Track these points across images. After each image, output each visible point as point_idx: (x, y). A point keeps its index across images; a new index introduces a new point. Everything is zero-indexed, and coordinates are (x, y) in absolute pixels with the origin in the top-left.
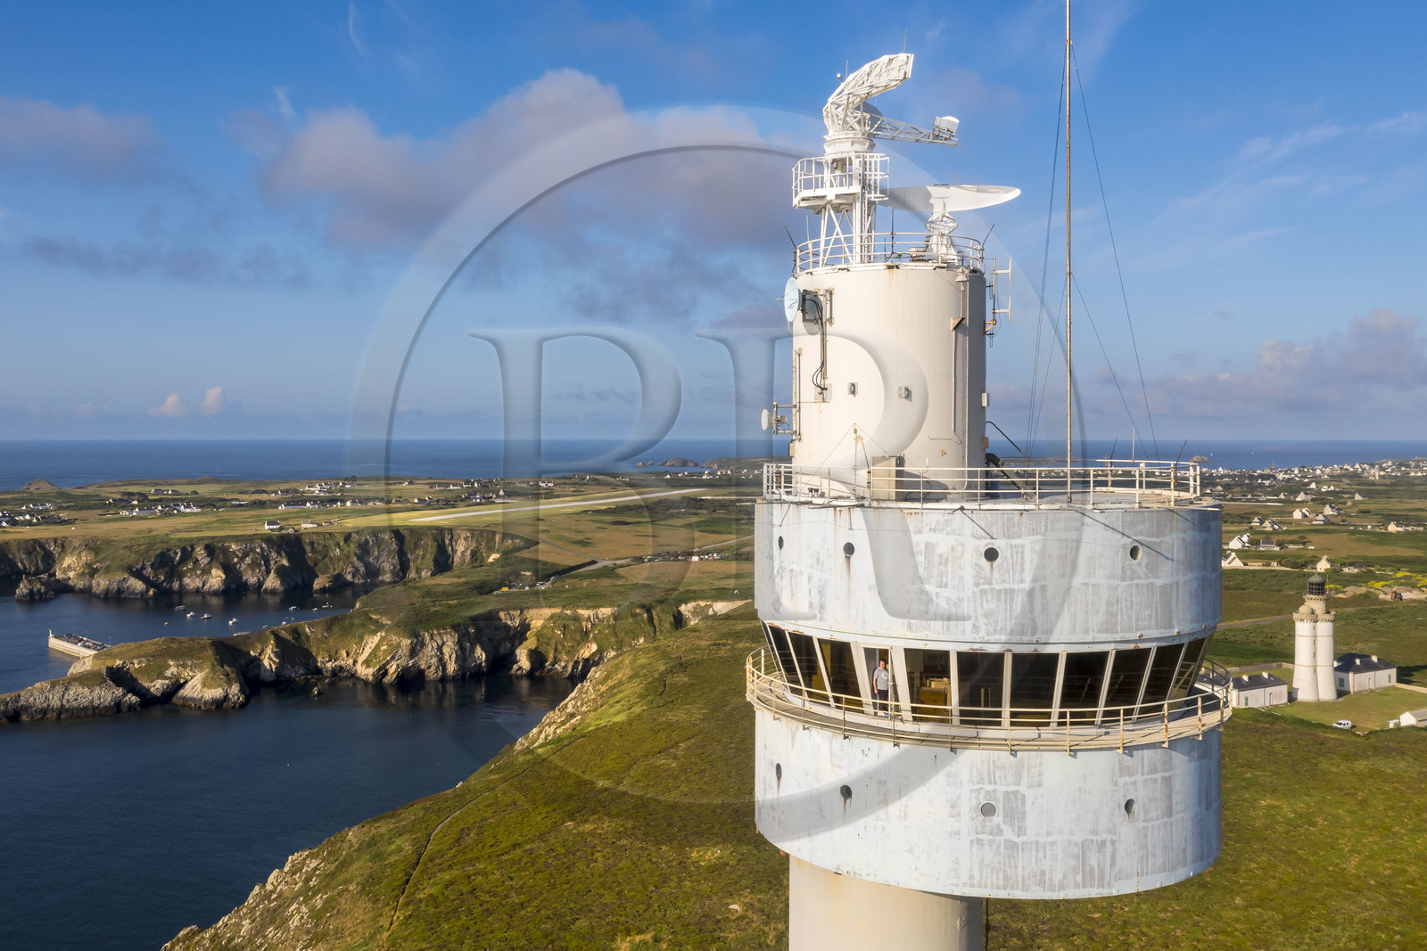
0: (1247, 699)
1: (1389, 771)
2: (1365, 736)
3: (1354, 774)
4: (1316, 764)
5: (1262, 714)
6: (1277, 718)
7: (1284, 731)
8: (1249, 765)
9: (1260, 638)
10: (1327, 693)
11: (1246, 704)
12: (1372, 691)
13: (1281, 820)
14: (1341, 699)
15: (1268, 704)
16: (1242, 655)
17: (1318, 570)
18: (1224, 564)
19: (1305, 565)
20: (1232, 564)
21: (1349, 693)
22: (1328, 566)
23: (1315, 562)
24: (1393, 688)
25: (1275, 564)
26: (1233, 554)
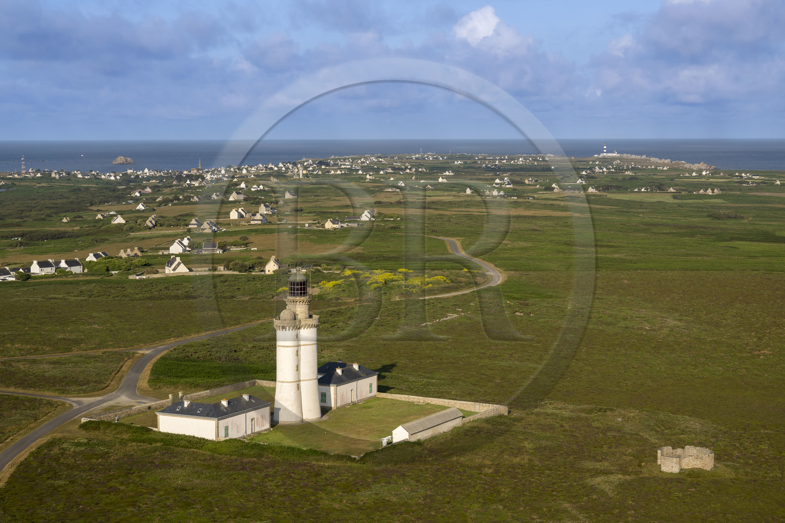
0: (227, 429)
1: (395, 499)
2: (362, 459)
3: (360, 509)
4: (316, 502)
5: (246, 446)
7: (273, 464)
10: (311, 412)
11: (227, 435)
12: (354, 404)
14: (325, 418)
15: (249, 432)
16: (209, 375)
17: (267, 273)
18: (168, 271)
19: (252, 268)
20: (178, 271)
21: (330, 408)
22: (276, 267)
23: (263, 263)
24: (375, 398)
25: (222, 268)
26: (178, 259)
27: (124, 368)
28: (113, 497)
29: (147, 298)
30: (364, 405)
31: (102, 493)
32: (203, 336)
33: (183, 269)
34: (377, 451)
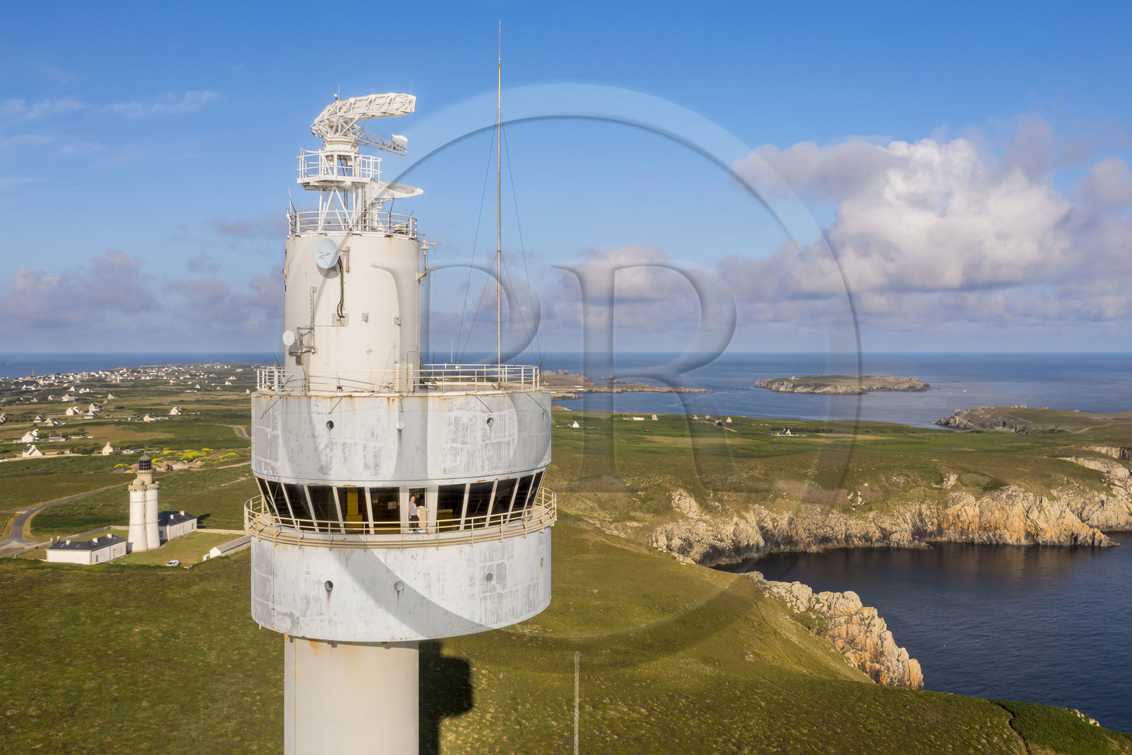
0: (97, 557)
2: (191, 568)
3: (192, 597)
4: (163, 595)
5: (111, 566)
6: (124, 567)
7: (132, 576)
8: (115, 605)
9: (83, 510)
10: (153, 543)
11: (98, 560)
12: (182, 537)
13: (154, 639)
14: (163, 546)
15: (113, 558)
16: (75, 525)
17: (104, 454)
18: (25, 455)
19: (92, 451)
20: (32, 455)
21: (167, 540)
22: (111, 450)
23: (100, 448)
24: (195, 533)
25: (68, 452)
26: (33, 447)
27: (9, 524)
28: (23, 603)
29: (14, 476)
30: (190, 537)
31: (15, 601)
32: (65, 499)
33: (37, 454)
34: (201, 563)
